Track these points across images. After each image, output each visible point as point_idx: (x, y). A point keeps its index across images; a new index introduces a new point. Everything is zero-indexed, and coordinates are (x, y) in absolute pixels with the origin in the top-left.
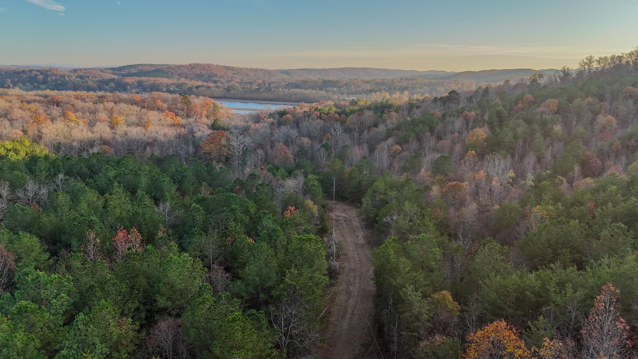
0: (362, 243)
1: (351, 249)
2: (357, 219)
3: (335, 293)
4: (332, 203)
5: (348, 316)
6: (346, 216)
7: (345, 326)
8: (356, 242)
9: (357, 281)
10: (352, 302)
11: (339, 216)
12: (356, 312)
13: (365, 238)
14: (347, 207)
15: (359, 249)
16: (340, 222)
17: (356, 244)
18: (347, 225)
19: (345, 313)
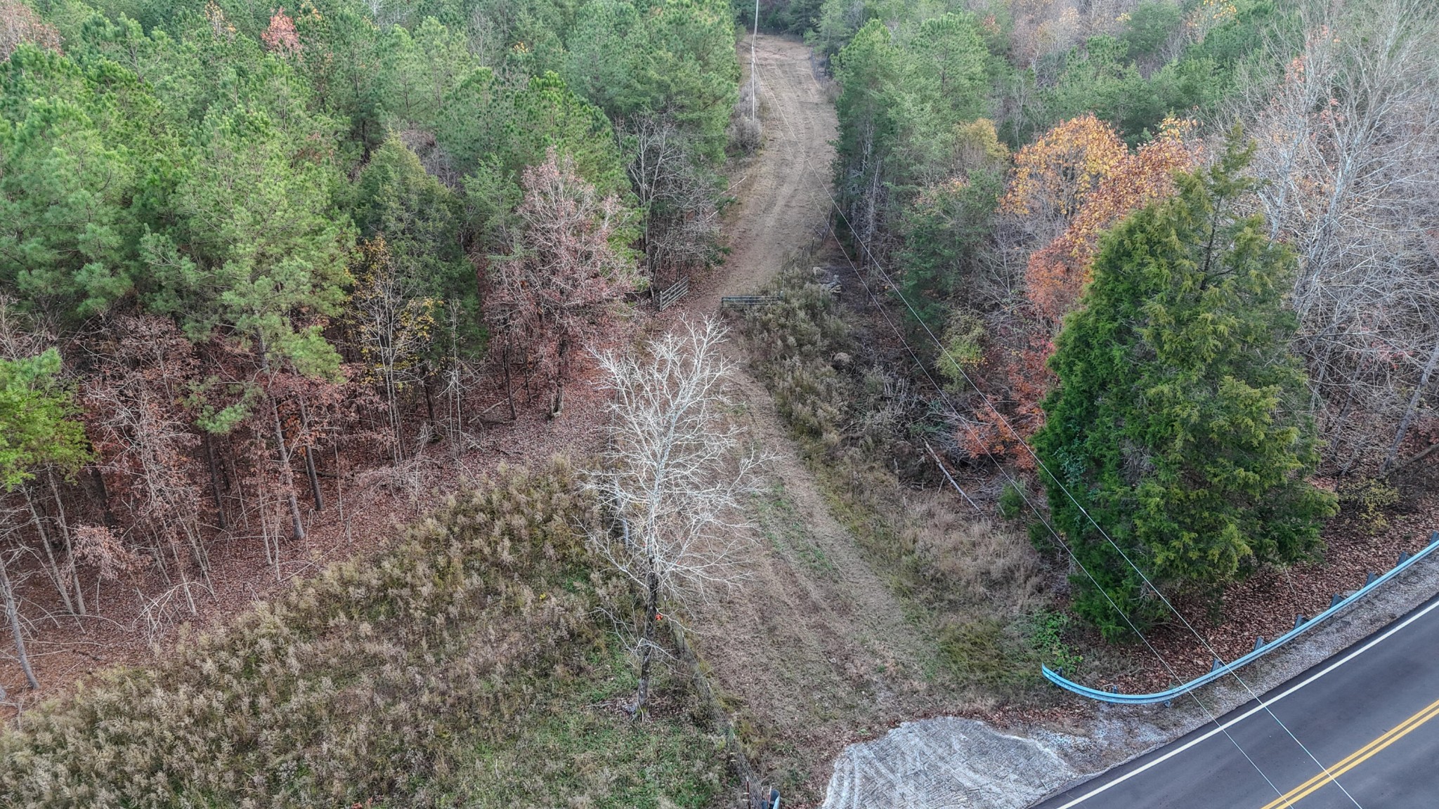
0: (815, 101)
1: (790, 109)
2: (808, 64)
3: (753, 178)
4: (752, 38)
5: (777, 209)
6: (782, 58)
7: (770, 221)
8: (802, 100)
9: (801, 159)
10: (786, 190)
11: (766, 59)
12: (793, 204)
13: (821, 93)
14: (786, 45)
15: (808, 112)
16: (769, 67)
17: (803, 104)
18: (785, 72)
19: (771, 204)
